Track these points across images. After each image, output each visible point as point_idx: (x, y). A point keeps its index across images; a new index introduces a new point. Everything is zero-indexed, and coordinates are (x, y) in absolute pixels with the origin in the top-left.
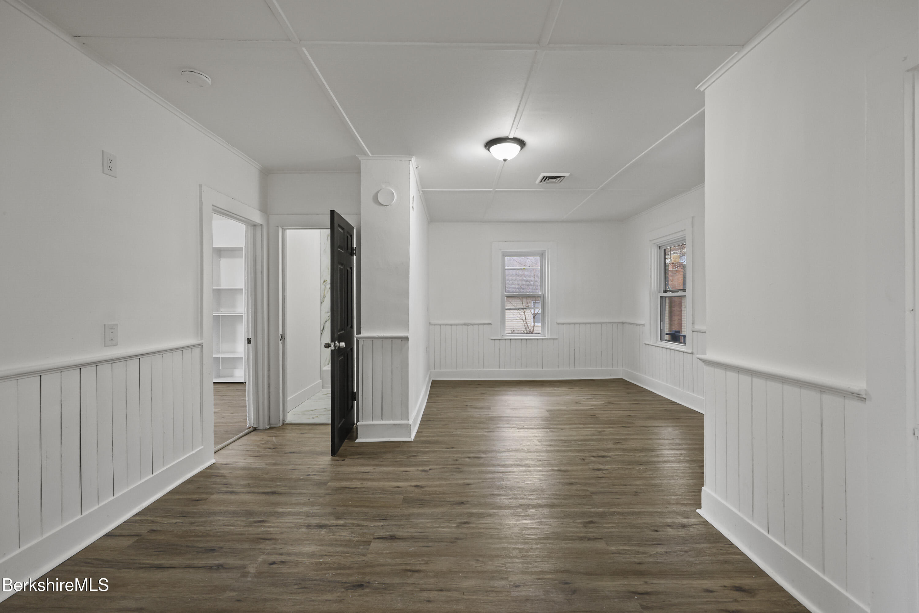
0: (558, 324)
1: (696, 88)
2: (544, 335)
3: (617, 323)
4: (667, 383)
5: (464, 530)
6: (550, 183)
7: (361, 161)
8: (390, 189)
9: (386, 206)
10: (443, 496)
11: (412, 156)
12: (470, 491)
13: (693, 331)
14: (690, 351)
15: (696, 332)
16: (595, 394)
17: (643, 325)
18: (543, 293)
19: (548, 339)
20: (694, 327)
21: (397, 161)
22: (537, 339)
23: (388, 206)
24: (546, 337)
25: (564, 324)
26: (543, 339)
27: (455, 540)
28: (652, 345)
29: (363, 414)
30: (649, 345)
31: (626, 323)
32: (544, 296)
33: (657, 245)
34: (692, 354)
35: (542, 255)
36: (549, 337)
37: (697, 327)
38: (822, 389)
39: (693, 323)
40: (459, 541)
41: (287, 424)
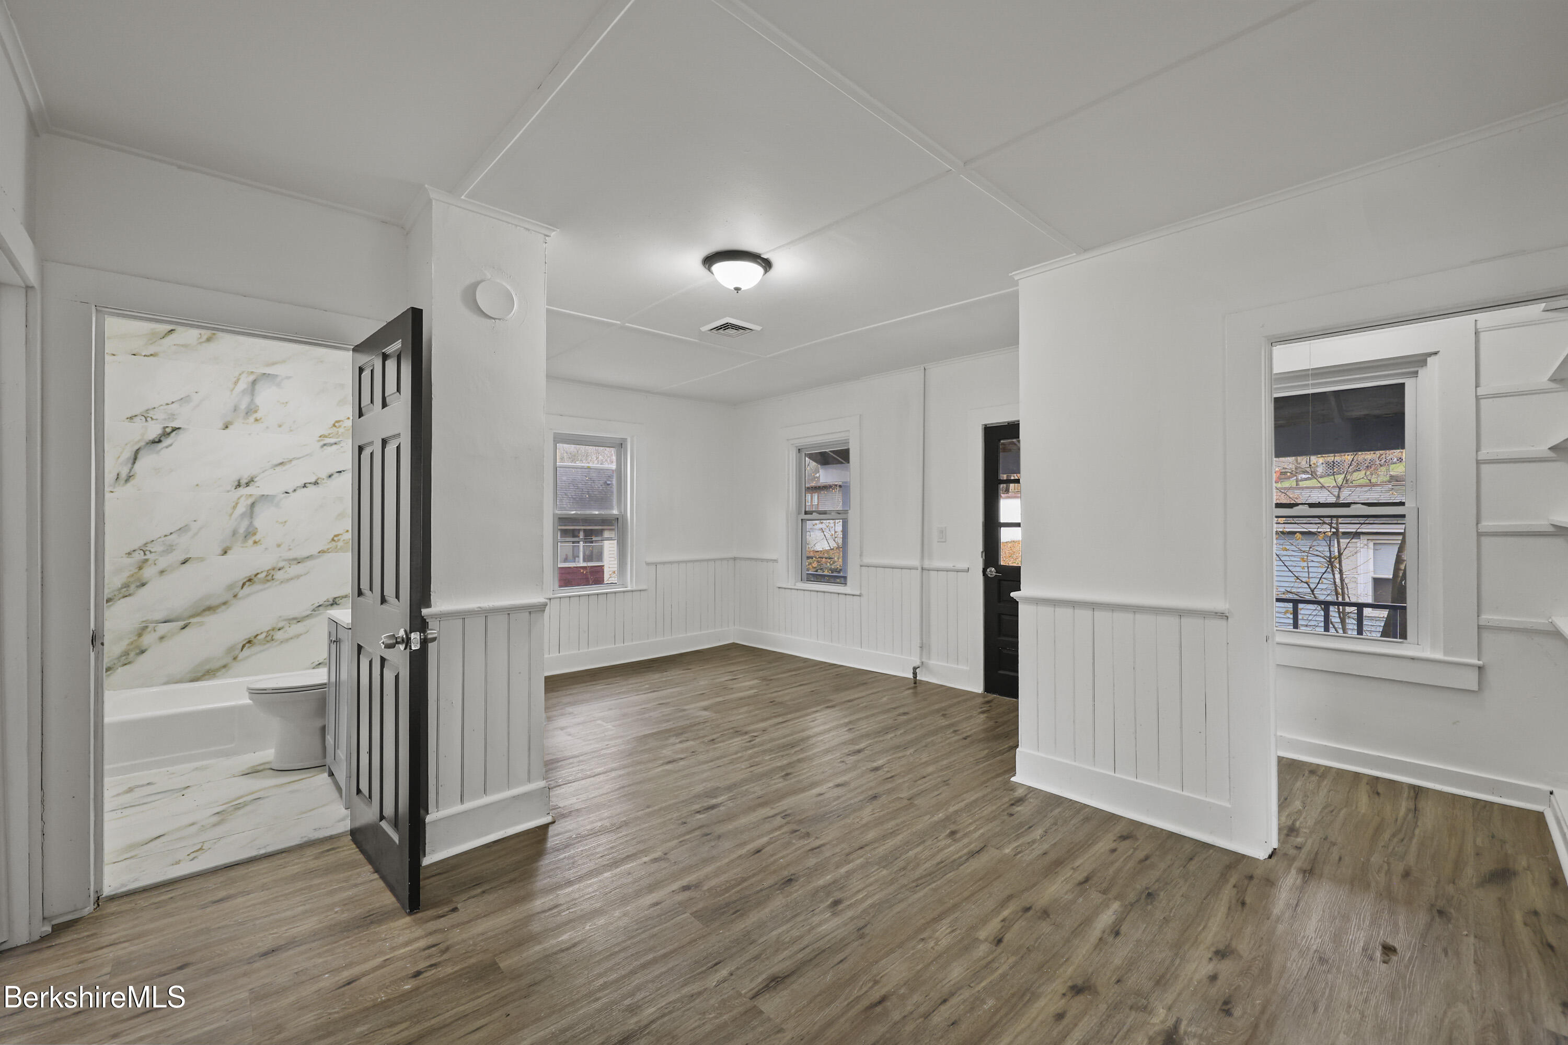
0: (648, 564)
1: (1010, 275)
2: (624, 585)
3: (727, 559)
4: (818, 640)
5: (850, 914)
6: (725, 335)
7: (434, 201)
8: (505, 284)
9: (494, 319)
10: (745, 884)
11: (555, 229)
12: (774, 858)
13: (861, 566)
14: (858, 593)
15: (866, 566)
16: (732, 670)
17: (775, 561)
18: (621, 512)
19: (632, 591)
20: (861, 561)
21: (518, 228)
22: (615, 593)
23: (497, 321)
24: (629, 589)
25: (656, 564)
26: (624, 592)
27: (861, 932)
28: (791, 589)
29: (437, 793)
30: (785, 588)
31: (740, 559)
32: (624, 517)
33: (796, 447)
34: (860, 596)
35: (620, 446)
36: (635, 588)
37: (867, 560)
38: (1181, 613)
39: (861, 555)
40: (867, 930)
41: (112, 898)
